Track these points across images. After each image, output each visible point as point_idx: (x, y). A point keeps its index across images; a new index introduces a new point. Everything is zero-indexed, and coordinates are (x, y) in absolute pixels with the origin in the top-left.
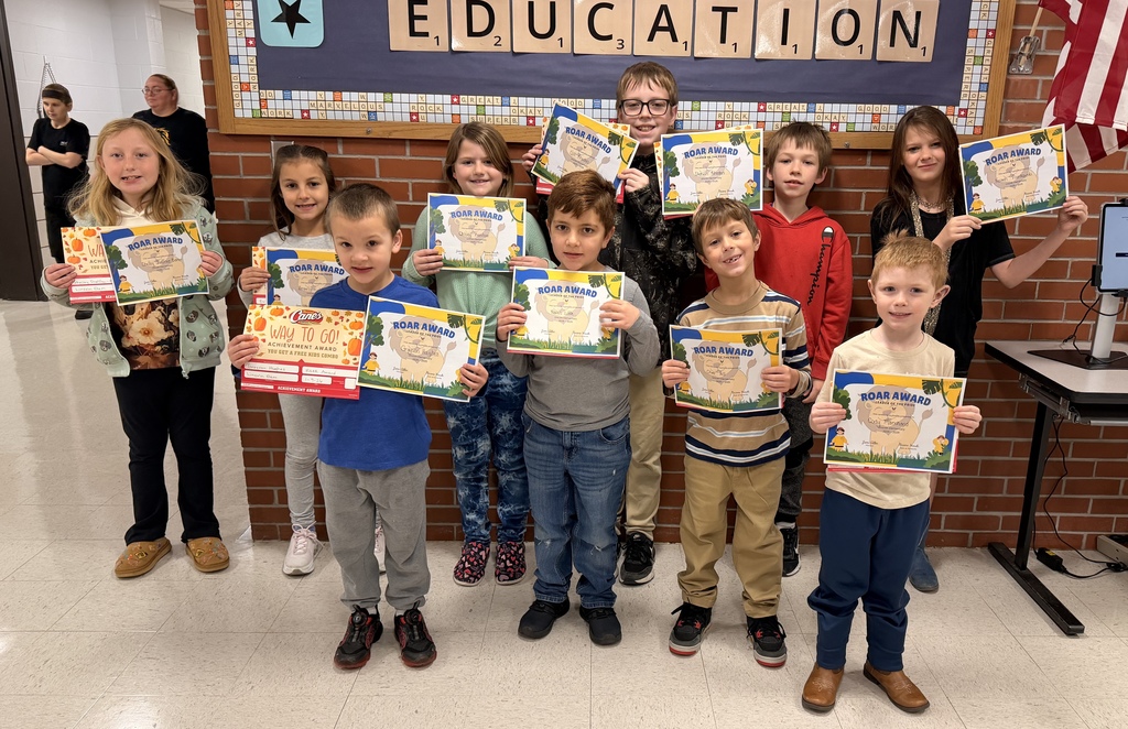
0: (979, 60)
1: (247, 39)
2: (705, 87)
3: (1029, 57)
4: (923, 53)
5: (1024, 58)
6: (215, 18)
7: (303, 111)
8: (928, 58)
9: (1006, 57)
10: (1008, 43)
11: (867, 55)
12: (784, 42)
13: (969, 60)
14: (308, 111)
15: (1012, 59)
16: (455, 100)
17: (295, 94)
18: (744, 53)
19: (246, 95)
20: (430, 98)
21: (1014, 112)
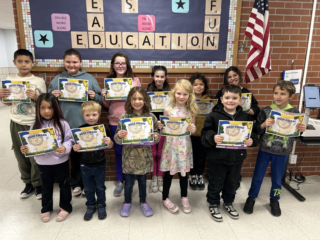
0: (230, 49)
1: (32, 45)
2: (158, 57)
3: (243, 48)
4: (215, 48)
5: (242, 48)
6: (22, 40)
8: (217, 49)
9: (237, 48)
10: (237, 45)
11: (201, 48)
12: (179, 45)
13: (228, 49)
14: (49, 65)
15: (239, 49)
16: (90, 61)
17: (45, 60)
18: (168, 48)
21: (240, 62)
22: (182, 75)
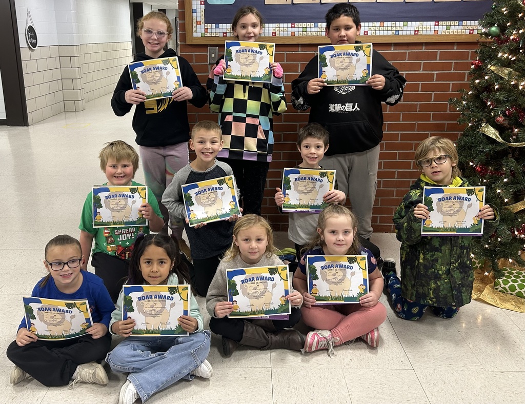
1: (201, 2)
2: (410, 16)
7: (224, 33)
14: (226, 33)
16: (293, 25)
17: (221, 25)
19: (199, 27)
20: (282, 25)
22: (449, 47)
